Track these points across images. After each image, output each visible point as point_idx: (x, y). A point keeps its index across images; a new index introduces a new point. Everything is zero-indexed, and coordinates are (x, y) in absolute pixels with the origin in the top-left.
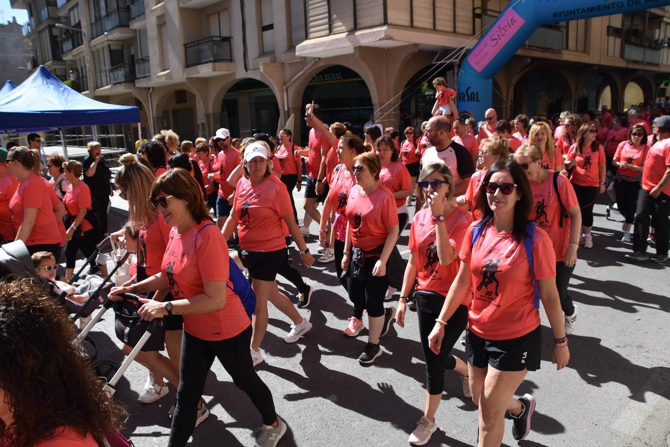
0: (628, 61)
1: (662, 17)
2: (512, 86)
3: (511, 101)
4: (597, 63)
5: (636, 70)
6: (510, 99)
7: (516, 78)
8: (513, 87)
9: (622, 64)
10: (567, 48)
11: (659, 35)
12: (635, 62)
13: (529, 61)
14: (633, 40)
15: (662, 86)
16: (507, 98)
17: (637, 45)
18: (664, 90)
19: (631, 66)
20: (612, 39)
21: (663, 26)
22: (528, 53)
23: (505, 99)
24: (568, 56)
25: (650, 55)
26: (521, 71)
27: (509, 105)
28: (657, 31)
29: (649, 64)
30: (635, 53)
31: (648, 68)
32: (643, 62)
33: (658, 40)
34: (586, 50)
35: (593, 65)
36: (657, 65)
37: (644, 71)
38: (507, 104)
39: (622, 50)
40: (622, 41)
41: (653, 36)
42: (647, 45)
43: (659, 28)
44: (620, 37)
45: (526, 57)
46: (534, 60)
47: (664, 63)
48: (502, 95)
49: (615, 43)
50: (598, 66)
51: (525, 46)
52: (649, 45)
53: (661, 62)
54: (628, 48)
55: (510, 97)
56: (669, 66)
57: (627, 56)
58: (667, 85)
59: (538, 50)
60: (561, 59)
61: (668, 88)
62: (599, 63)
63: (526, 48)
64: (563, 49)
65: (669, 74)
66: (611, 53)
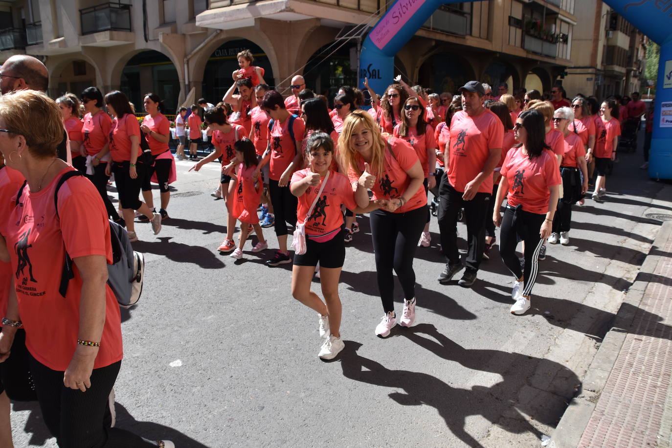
0: (528, 52)
1: (557, 14)
2: (417, 67)
4: (498, 50)
5: (536, 61)
7: (420, 61)
9: (522, 54)
10: (471, 34)
11: (555, 29)
12: (535, 53)
13: (433, 43)
14: (532, 32)
15: (559, 78)
16: (412, 80)
17: (536, 37)
19: (530, 56)
20: (513, 29)
21: (558, 22)
22: (432, 36)
24: (471, 42)
25: (547, 48)
26: (426, 54)
28: (554, 26)
29: (547, 56)
30: (534, 45)
31: (546, 60)
32: (541, 54)
33: (555, 33)
34: (489, 37)
35: (495, 52)
36: (554, 58)
37: (542, 62)
39: (523, 41)
40: (522, 32)
41: (550, 30)
42: (545, 38)
43: (555, 24)
44: (520, 28)
45: (431, 40)
46: (439, 43)
47: (560, 56)
48: (407, 76)
49: (516, 34)
50: (500, 53)
51: (429, 28)
52: (547, 37)
53: (557, 55)
54: (527, 38)
55: (415, 78)
56: (566, 60)
57: (526, 47)
58: (562, 77)
59: (442, 34)
60: (465, 44)
61: (563, 80)
62: (501, 51)
63: (430, 31)
64: (466, 35)
65: (565, 67)
66: (512, 42)
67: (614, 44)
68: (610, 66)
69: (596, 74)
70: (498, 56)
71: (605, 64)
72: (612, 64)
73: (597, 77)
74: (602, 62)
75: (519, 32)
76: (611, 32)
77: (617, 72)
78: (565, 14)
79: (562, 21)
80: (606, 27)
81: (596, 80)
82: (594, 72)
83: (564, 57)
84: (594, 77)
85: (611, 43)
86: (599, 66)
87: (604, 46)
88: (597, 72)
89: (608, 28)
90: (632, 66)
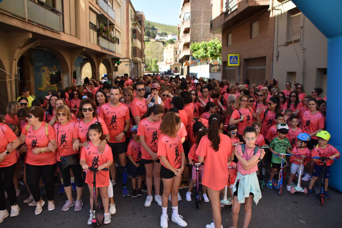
0: (101, 48)
1: (113, 25)
2: (15, 60)
3: (15, 75)
4: (85, 46)
5: (106, 54)
6: (14, 73)
7: (18, 54)
8: (17, 61)
9: (98, 49)
10: (64, 32)
11: (113, 34)
12: (105, 49)
13: (31, 36)
14: (103, 34)
15: (116, 65)
16: (11, 72)
17: (104, 38)
18: (117, 67)
19: (103, 51)
20: (92, 31)
21: (114, 30)
22: (28, 27)
23: (8, 73)
24: (65, 38)
25: (111, 46)
26: (24, 46)
27: (13, 79)
29: (111, 51)
30: (104, 43)
31: (111, 53)
32: (108, 50)
34: (77, 35)
35: (83, 47)
36: (114, 52)
37: (108, 55)
38: (11, 77)
39: (98, 41)
40: (97, 34)
41: (111, 34)
42: (110, 39)
43: (113, 31)
44: (95, 31)
45: (27, 31)
46: (36, 36)
47: (117, 52)
48: (4, 69)
50: (86, 48)
51: (25, 19)
54: (101, 39)
55: (14, 70)
56: (119, 54)
57: (100, 45)
58: (118, 64)
59: (39, 27)
60: (60, 39)
61: (118, 66)
62: (86, 47)
63: (25, 22)
64: (61, 31)
65: (119, 58)
66: (92, 41)
67: (136, 46)
68: (135, 58)
69: (130, 62)
70: (84, 50)
71: (133, 57)
72: (136, 56)
73: (130, 64)
74: (131, 56)
75: (95, 33)
76: (134, 39)
77: (139, 61)
78: (117, 26)
79: (116, 30)
80: (131, 37)
81: (130, 65)
82: (129, 61)
83: (118, 53)
84: (129, 63)
85: (135, 45)
86: (131, 58)
87: (131, 47)
88: (130, 61)
89: (132, 38)
90: (142, 58)
